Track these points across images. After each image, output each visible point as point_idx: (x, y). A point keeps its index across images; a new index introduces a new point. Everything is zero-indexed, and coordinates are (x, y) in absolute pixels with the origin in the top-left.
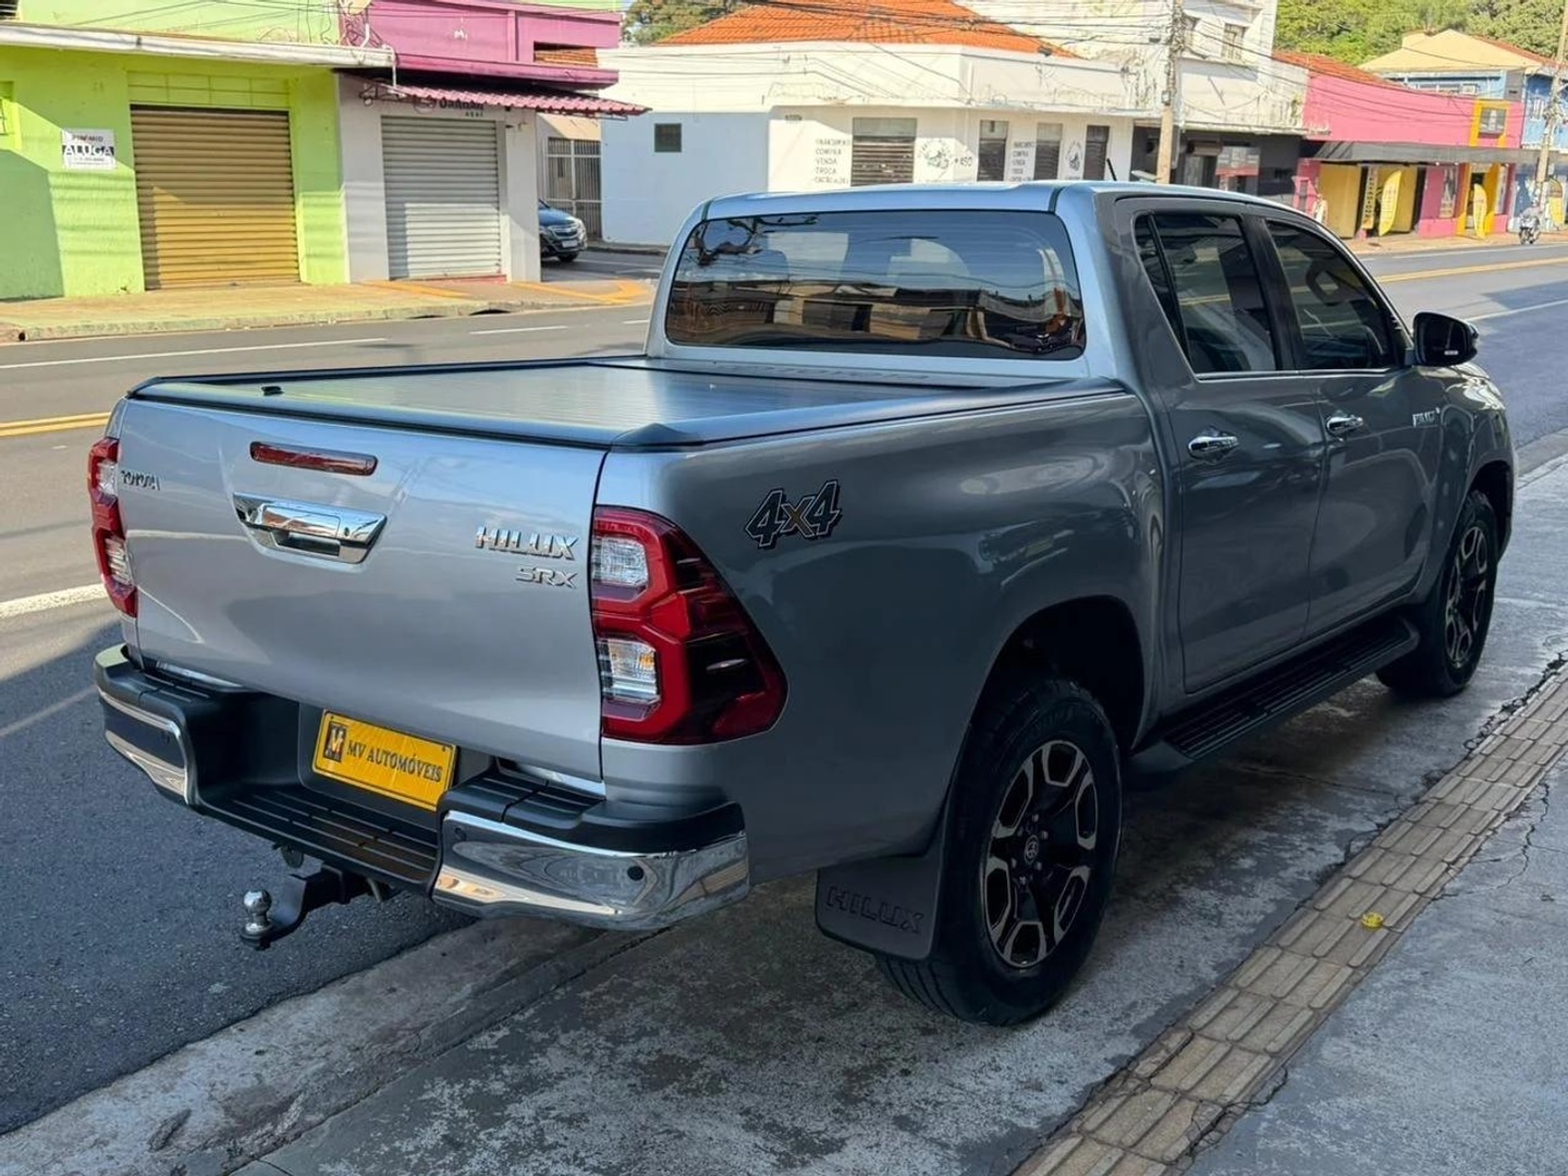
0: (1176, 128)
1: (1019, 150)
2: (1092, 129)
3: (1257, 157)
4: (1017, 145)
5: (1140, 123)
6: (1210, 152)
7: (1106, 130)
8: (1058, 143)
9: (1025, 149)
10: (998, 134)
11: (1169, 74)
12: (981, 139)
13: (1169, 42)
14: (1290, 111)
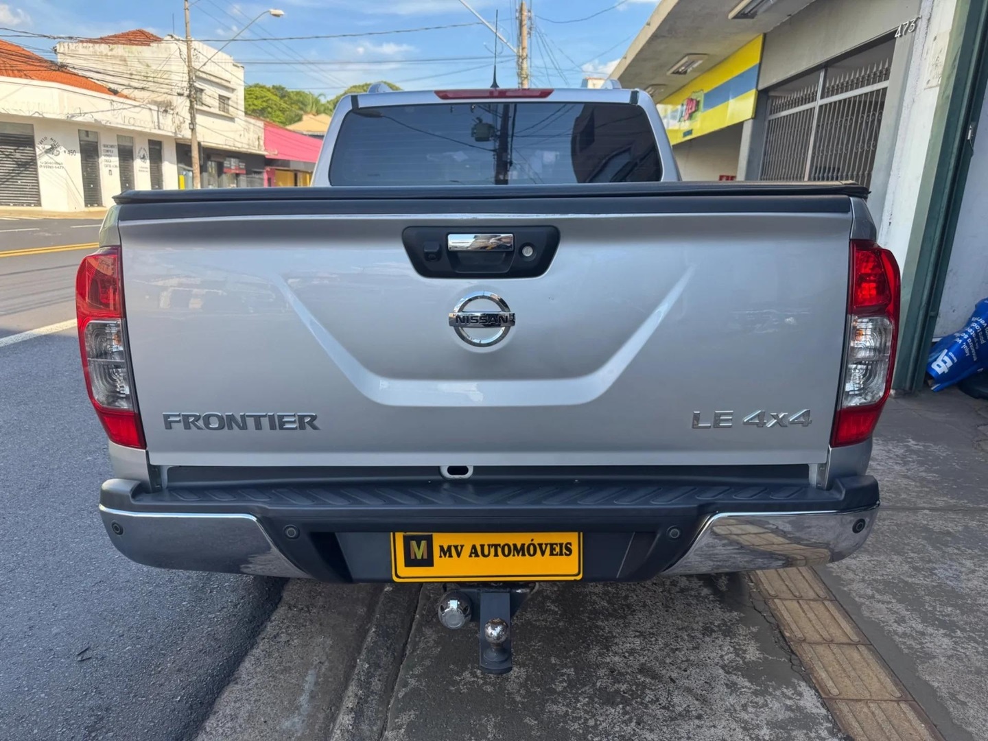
0: (199, 144)
1: (107, 149)
2: (151, 143)
3: (244, 164)
4: (105, 146)
5: (179, 141)
6: (221, 160)
7: (159, 143)
8: (132, 147)
9: (110, 149)
10: (91, 138)
11: (191, 114)
12: (80, 141)
13: (189, 96)
14: (257, 143)
